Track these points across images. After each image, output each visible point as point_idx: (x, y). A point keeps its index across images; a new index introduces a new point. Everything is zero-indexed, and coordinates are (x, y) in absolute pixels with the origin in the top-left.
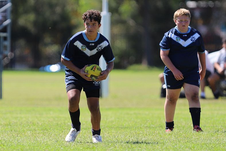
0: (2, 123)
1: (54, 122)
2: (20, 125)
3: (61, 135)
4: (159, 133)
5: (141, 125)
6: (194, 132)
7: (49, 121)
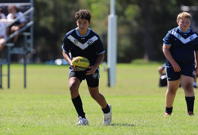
0: (26, 108)
1: (70, 108)
2: (41, 110)
3: (75, 118)
4: (158, 116)
5: (143, 110)
6: (187, 116)
7: (66, 107)
